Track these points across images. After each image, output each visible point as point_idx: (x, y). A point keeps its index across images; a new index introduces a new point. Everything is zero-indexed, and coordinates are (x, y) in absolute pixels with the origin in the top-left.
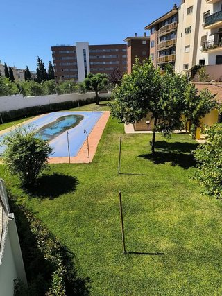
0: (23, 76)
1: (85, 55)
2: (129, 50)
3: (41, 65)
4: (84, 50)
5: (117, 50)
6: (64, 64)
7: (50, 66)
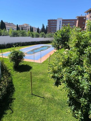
0: (36, 30)
1: (60, 23)
2: (77, 21)
3: (43, 27)
4: (60, 21)
5: (74, 22)
6: (52, 27)
7: (47, 27)
